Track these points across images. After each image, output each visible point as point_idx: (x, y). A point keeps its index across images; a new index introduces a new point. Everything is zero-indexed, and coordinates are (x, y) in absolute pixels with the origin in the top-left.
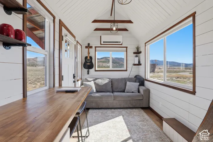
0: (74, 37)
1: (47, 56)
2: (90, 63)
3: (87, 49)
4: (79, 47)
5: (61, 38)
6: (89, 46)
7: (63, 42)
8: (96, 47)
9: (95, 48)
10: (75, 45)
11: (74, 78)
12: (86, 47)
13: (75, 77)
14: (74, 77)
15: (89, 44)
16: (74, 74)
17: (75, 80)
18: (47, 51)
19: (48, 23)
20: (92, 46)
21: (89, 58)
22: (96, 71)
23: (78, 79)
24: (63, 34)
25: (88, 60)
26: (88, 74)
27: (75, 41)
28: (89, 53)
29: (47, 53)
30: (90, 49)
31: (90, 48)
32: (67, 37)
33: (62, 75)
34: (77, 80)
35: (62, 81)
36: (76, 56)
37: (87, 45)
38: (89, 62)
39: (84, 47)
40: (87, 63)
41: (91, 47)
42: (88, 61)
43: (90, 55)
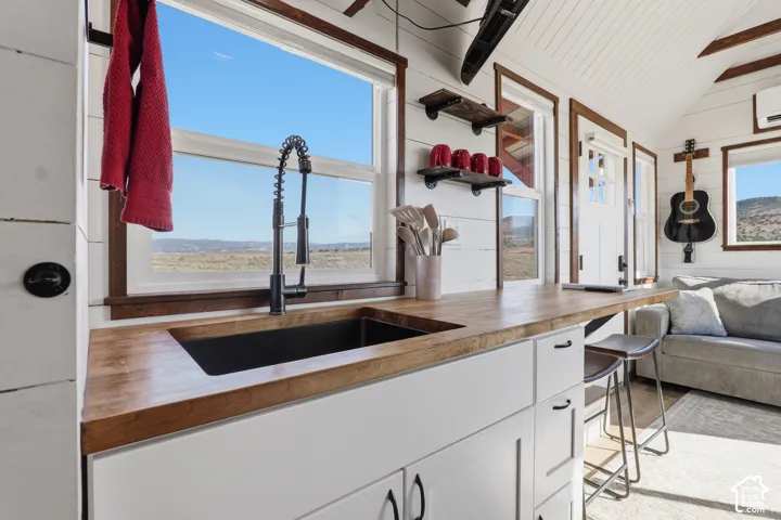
0: (622, 133)
1: (540, 203)
2: (694, 216)
3: (683, 164)
4: (644, 162)
5: (575, 148)
6: (690, 152)
7: (583, 160)
8: (725, 150)
9: (721, 153)
10: (625, 159)
11: (620, 270)
12: (678, 158)
13: (625, 265)
14: (622, 266)
15: (690, 143)
16: (620, 257)
17: (626, 275)
18: (538, 192)
19: (541, 121)
20: (707, 150)
21: (692, 200)
22: (726, 248)
23: (638, 277)
24: (581, 138)
25: (689, 206)
26: (688, 259)
27: (625, 145)
28: (690, 178)
29: (539, 197)
30: (694, 162)
31: (694, 158)
32: (593, 142)
33: (580, 254)
34: (635, 280)
35: (580, 272)
36: (630, 196)
37: (681, 149)
38: (691, 212)
39: (666, 159)
40: (684, 217)
41: (704, 153)
42: (689, 210)
43: (697, 186)
